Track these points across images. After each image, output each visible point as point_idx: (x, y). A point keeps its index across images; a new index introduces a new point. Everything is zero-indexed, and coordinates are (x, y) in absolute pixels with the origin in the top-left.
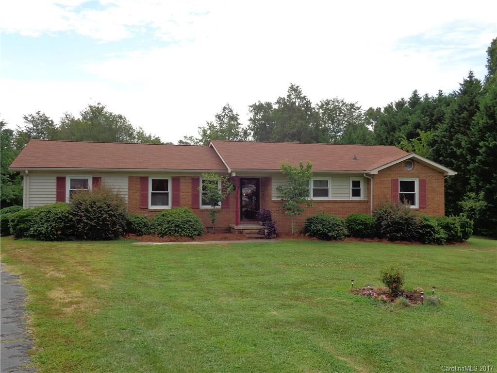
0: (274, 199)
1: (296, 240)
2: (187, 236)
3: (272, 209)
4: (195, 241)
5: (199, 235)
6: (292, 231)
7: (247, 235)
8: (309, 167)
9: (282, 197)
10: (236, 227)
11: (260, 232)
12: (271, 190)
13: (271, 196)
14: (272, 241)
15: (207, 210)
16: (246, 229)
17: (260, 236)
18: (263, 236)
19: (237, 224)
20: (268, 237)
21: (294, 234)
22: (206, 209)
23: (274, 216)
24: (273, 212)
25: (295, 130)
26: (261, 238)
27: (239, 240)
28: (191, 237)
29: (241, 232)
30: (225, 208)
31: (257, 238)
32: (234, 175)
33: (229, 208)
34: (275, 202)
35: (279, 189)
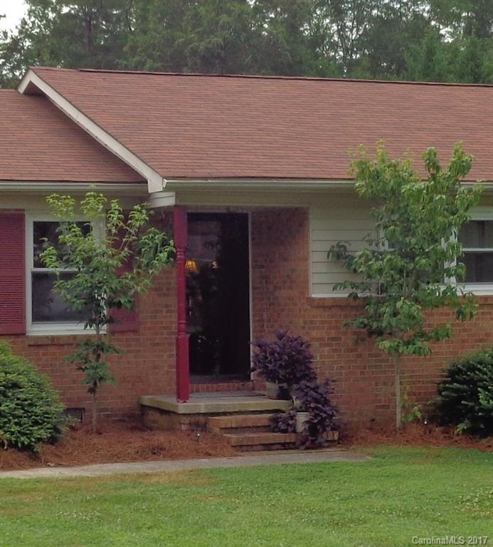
0: (317, 294)
1: (418, 449)
2: (12, 445)
3: (314, 333)
4: (46, 464)
5: (52, 441)
6: (399, 417)
7: (233, 437)
8: (461, 168)
9: (354, 286)
10: (182, 408)
11: (279, 423)
12: (306, 259)
13: (307, 282)
14: (332, 457)
15: (55, 342)
16: (218, 414)
17: (279, 437)
18: (290, 438)
19: (182, 395)
20: (312, 440)
21: (404, 427)
22: (53, 338)
23: (324, 361)
24: (316, 344)
25: (217, 40)
26: (285, 446)
27: (208, 455)
28: (27, 448)
29: (200, 423)
30: (122, 332)
31: (268, 447)
32: (168, 201)
33: (135, 331)
34: (323, 305)
35: (339, 255)
